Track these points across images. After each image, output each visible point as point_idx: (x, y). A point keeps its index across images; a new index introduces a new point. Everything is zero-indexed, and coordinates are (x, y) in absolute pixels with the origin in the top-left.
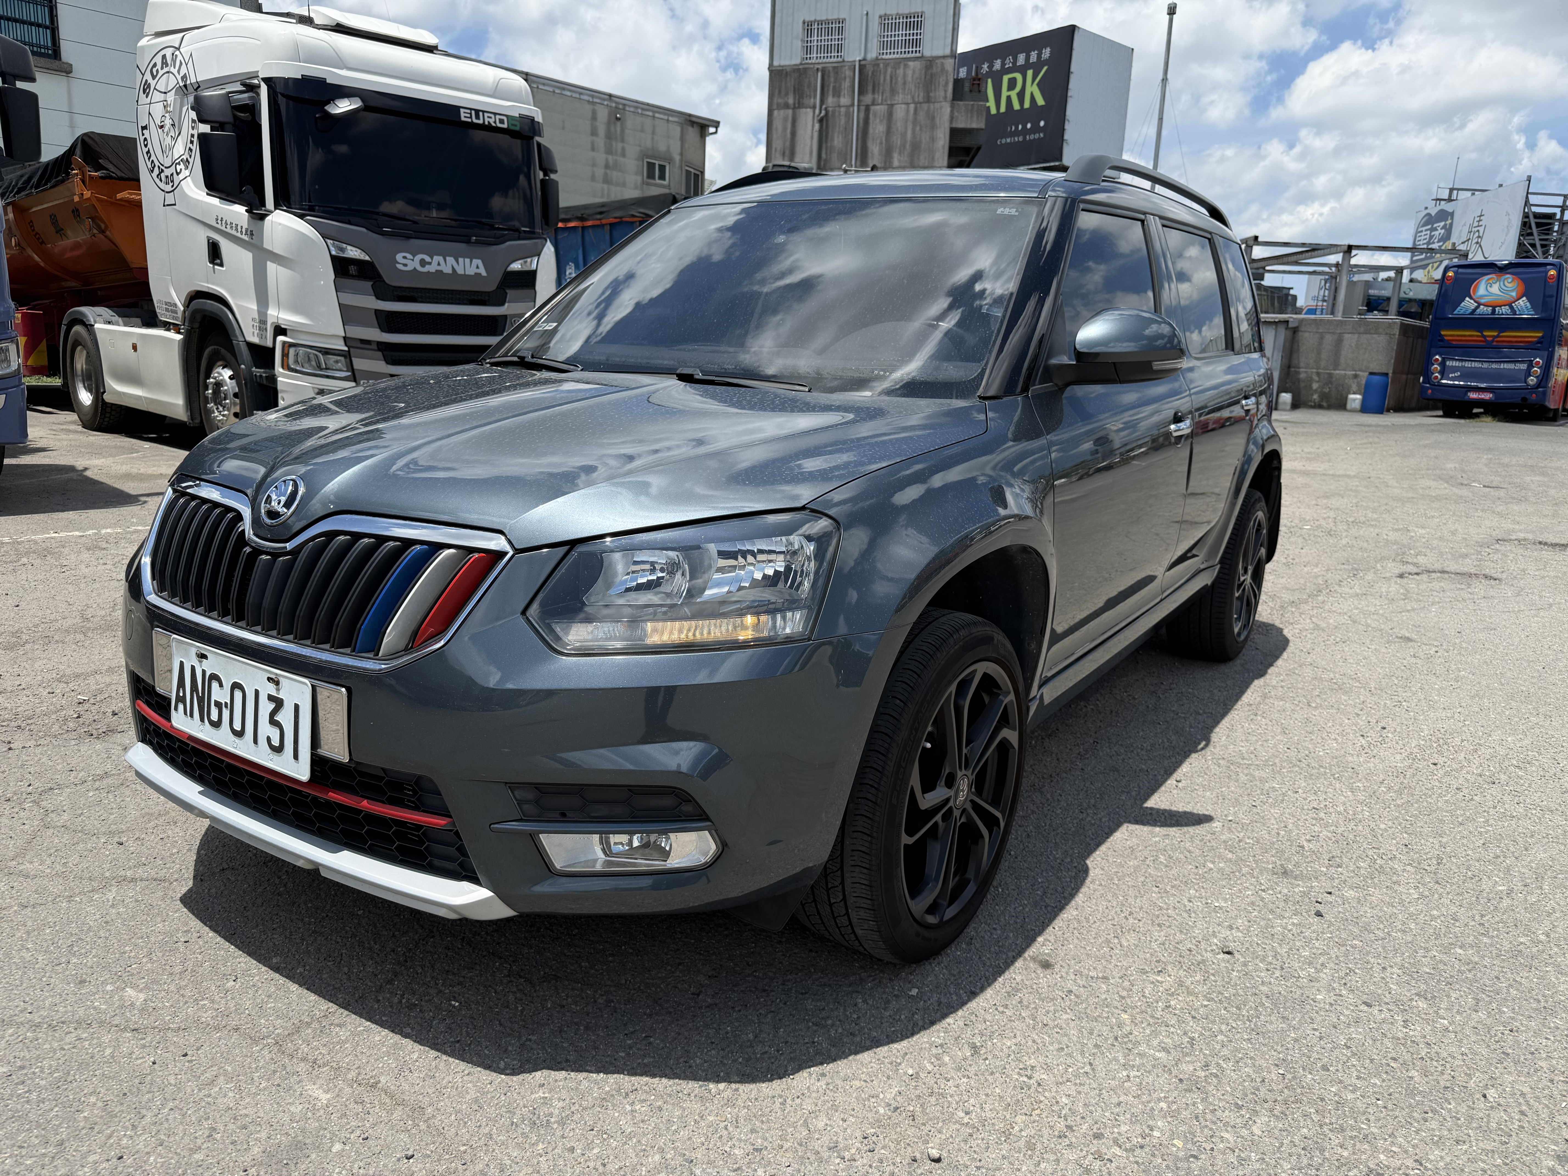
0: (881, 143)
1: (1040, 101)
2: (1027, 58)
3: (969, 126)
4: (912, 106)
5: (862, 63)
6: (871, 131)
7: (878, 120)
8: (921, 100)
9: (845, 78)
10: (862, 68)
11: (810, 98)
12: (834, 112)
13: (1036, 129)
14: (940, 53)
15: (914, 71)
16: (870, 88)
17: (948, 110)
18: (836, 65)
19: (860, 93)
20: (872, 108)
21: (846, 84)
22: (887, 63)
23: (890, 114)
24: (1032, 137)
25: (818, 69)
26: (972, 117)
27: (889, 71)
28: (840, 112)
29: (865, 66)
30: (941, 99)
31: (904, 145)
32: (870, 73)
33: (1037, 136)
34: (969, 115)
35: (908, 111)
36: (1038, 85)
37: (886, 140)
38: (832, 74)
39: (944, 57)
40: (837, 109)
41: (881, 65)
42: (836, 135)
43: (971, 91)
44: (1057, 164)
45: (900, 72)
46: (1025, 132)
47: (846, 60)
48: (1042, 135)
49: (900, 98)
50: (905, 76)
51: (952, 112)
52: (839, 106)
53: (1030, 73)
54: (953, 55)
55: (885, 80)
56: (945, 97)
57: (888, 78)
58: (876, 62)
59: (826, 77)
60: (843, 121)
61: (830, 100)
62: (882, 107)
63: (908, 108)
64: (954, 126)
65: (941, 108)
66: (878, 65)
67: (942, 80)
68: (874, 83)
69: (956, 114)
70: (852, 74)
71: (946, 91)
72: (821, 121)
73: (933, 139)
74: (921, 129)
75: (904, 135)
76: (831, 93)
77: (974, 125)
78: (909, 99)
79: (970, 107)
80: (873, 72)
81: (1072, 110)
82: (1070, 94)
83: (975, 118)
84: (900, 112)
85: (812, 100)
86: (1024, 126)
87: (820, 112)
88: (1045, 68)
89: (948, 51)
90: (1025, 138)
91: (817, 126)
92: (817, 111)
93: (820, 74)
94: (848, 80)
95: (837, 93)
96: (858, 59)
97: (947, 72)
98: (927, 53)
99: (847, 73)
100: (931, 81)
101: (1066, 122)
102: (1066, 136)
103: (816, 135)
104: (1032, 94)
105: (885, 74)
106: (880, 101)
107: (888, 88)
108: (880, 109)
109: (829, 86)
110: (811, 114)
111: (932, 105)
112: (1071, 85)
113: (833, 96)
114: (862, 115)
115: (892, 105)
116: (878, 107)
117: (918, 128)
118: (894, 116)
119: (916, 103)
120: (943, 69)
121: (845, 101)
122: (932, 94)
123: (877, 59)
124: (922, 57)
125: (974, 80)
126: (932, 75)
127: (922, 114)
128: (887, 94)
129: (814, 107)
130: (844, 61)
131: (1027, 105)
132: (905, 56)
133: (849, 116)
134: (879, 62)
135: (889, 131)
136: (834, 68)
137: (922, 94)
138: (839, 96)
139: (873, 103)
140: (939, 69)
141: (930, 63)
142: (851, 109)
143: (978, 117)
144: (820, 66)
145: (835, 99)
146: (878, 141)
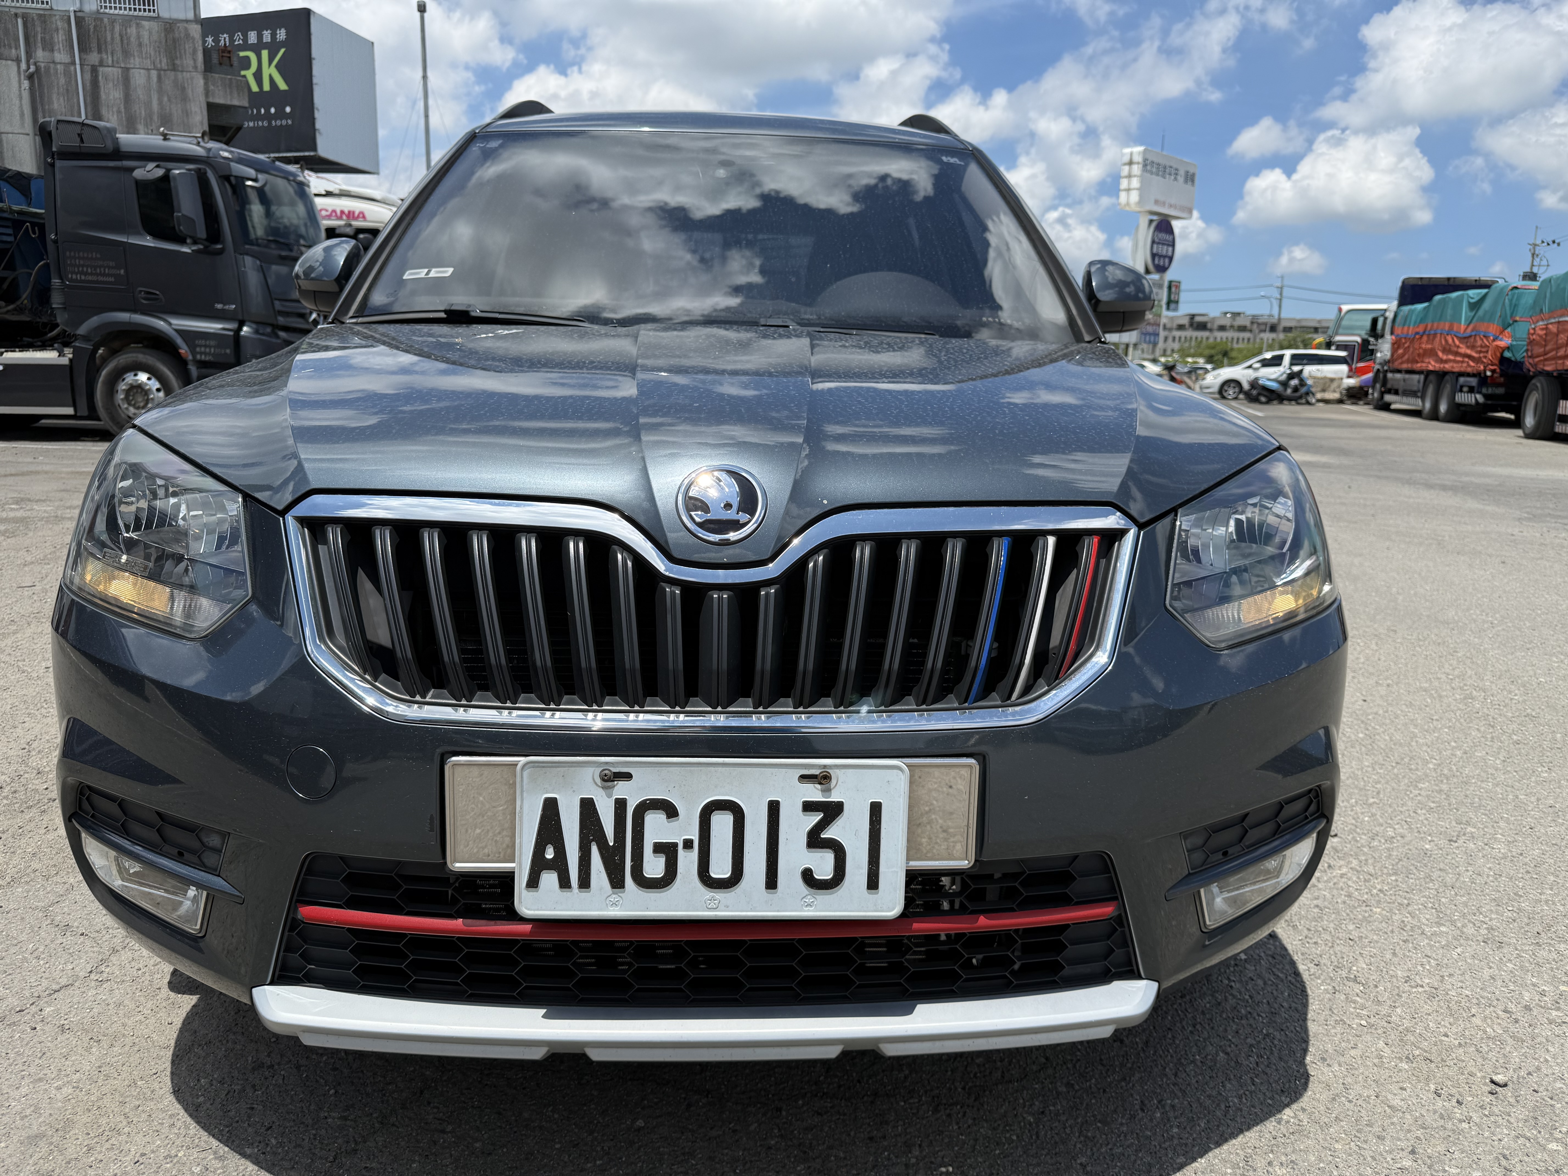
0: (119, 112)
1: (282, 86)
2: (260, 37)
3: (229, 103)
4: (154, 73)
5: (79, 14)
6: (103, 96)
7: (111, 85)
8: (164, 66)
9: (57, 30)
10: (79, 21)
11: (11, 48)
12: (47, 69)
13: (281, 115)
14: (181, 16)
15: (150, 33)
16: (94, 45)
17: (201, 82)
18: (42, 12)
19: (81, 50)
20: (101, 69)
21: (60, 37)
22: (113, 19)
23: (126, 80)
24: (279, 123)
25: (16, 15)
26: (231, 93)
27: (117, 28)
28: (56, 70)
29: (83, 18)
30: (191, 69)
31: (150, 116)
32: (92, 27)
33: (284, 122)
34: (228, 90)
35: (149, 78)
36: (276, 66)
37: (125, 108)
38: (37, 23)
39: (187, 21)
40: (52, 65)
41: (106, 20)
42: (55, 97)
43: (221, 64)
44: (312, 154)
45: (132, 31)
46: (268, 117)
47: (55, 7)
48: (290, 122)
49: (135, 61)
50: (139, 37)
51: (206, 84)
52: (54, 62)
53: (265, 53)
54: (198, 20)
55: (113, 39)
56: (196, 67)
57: (117, 36)
58: (98, 16)
59: (29, 25)
60: (62, 81)
61: (40, 54)
62: (115, 69)
63: (149, 74)
64: (211, 100)
65: (192, 78)
66: (102, 20)
67: (188, 46)
68: (98, 39)
69: (212, 87)
70: (66, 25)
71: (195, 60)
72: (30, 77)
73: (187, 113)
74: (169, 100)
75: (148, 104)
76: (40, 45)
77: (236, 102)
78: (148, 64)
79: (227, 82)
80: (95, 27)
81: (320, 97)
82: (315, 80)
83: (236, 95)
84: (139, 78)
85: (13, 51)
86: (267, 110)
87: (29, 68)
88: (282, 51)
89: (191, 16)
90: (270, 123)
91: (26, 84)
92: (23, 66)
93: (20, 21)
94: (61, 32)
95: (49, 46)
96: (72, 9)
97: (193, 39)
98: (165, 14)
99: (59, 24)
100: (175, 48)
101: (316, 112)
102: (318, 125)
103: (26, 95)
104: (270, 76)
105: (112, 30)
106: (110, 62)
107: (118, 49)
108: (110, 73)
109: (35, 36)
110: (15, 68)
111: (180, 75)
112: (315, 71)
113: (44, 49)
114: (88, 76)
115: (128, 69)
116: (106, 69)
117: (165, 99)
118: (132, 82)
119: (159, 70)
120: (187, 35)
121: (61, 57)
122: (178, 62)
123: (98, 12)
124: (158, 17)
125: (223, 51)
126: (174, 41)
127: (168, 84)
128: (119, 54)
129: (18, 60)
130: (52, 9)
131: (267, 87)
132: (136, 13)
133: (70, 77)
134: (101, 16)
135: (127, 98)
136: (40, 16)
137: (164, 60)
138: (52, 51)
139: (101, 64)
140: (182, 35)
141: (170, 26)
142: (72, 68)
143: (239, 94)
144: (19, 11)
145: (47, 54)
146: (115, 109)
